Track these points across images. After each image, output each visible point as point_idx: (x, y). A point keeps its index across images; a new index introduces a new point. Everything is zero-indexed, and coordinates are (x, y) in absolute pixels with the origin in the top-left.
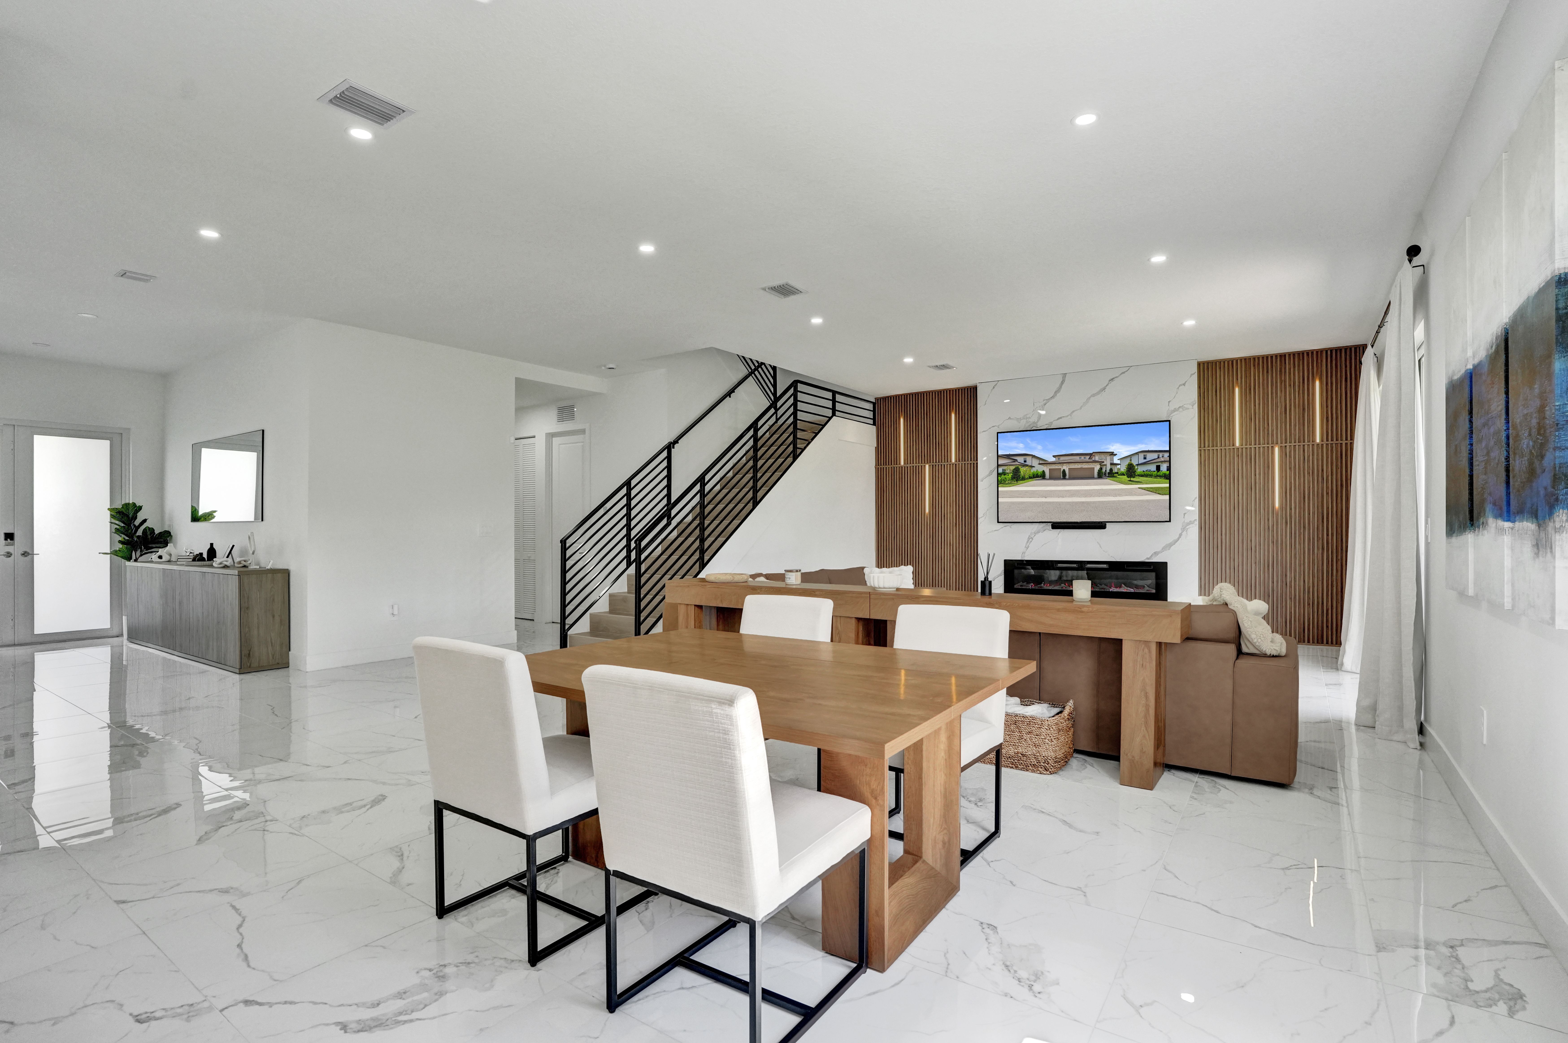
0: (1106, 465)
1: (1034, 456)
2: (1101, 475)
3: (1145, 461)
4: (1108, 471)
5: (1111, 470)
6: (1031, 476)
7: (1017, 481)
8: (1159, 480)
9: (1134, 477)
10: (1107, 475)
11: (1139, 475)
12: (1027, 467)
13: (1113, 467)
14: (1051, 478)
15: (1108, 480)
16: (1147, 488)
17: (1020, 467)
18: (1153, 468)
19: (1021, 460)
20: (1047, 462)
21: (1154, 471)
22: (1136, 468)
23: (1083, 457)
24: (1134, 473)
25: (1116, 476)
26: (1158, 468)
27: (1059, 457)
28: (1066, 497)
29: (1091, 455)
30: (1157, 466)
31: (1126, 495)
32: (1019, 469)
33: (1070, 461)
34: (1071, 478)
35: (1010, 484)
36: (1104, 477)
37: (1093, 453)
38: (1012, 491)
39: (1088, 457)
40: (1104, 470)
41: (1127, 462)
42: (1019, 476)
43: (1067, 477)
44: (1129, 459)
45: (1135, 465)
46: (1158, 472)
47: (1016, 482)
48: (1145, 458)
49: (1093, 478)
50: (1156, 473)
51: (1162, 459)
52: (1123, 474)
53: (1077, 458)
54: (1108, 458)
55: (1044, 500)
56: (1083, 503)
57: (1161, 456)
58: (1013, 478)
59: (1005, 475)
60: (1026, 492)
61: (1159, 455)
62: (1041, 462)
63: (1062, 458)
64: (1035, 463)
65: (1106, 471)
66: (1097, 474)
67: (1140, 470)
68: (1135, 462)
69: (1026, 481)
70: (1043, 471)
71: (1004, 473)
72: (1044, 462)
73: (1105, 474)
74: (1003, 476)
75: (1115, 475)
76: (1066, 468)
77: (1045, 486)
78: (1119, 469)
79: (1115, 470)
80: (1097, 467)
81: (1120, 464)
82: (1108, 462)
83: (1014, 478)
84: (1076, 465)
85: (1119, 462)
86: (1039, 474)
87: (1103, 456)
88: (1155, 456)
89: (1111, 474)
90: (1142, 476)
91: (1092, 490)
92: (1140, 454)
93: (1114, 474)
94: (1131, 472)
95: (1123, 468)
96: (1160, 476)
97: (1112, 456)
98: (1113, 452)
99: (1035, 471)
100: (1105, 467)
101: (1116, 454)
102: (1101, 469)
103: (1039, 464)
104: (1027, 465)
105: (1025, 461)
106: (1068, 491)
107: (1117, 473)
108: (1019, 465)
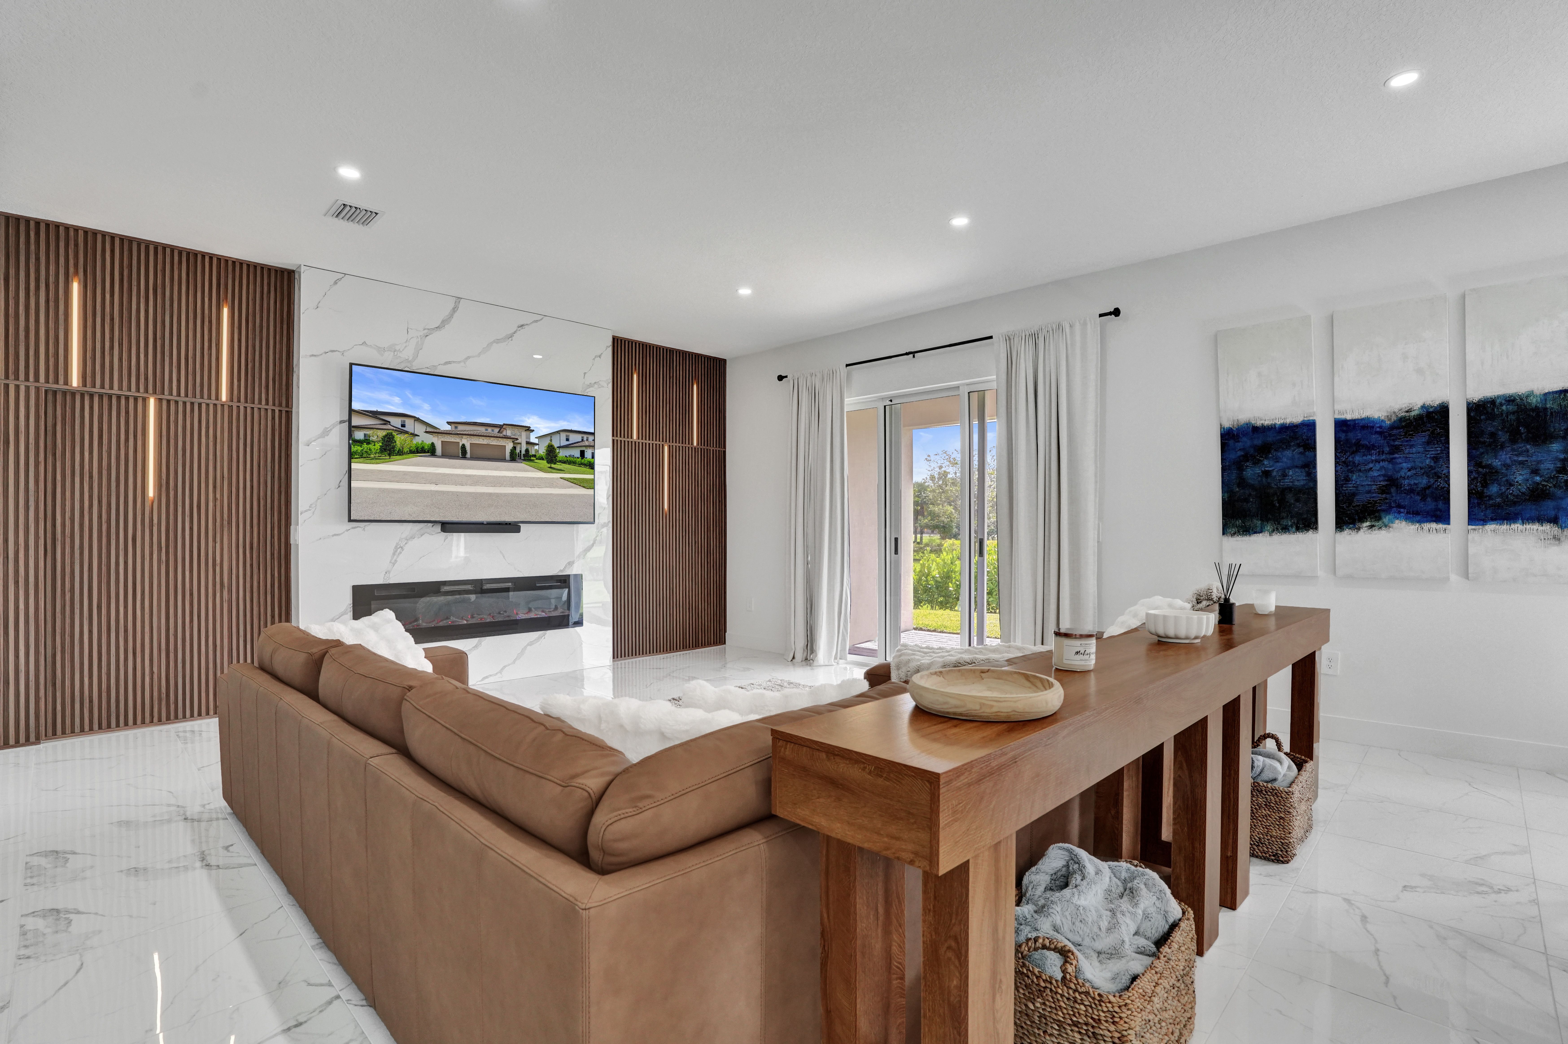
0: (520, 443)
1: (417, 419)
2: (514, 457)
3: (568, 443)
4: (523, 452)
5: (527, 451)
6: (414, 449)
7: (390, 455)
8: (583, 469)
9: (555, 464)
10: (522, 458)
11: (560, 461)
12: (406, 435)
13: (530, 447)
14: (444, 455)
15: (523, 465)
16: (571, 478)
17: (394, 434)
18: (576, 453)
19: (396, 422)
20: (438, 431)
21: (578, 458)
22: (558, 451)
23: (490, 429)
24: (555, 457)
25: (533, 460)
26: (582, 453)
27: (456, 425)
28: (466, 484)
29: (501, 427)
30: (581, 451)
31: (547, 487)
32: (394, 437)
33: (472, 433)
34: (473, 458)
35: (376, 460)
36: (519, 461)
37: (504, 424)
38: (381, 471)
39: (497, 430)
40: (518, 451)
41: (546, 443)
42: (394, 447)
43: (468, 455)
44: (549, 438)
45: (556, 447)
46: (582, 459)
47: (388, 457)
48: (567, 440)
49: (503, 460)
50: (580, 459)
51: (587, 443)
52: (541, 458)
53: (482, 430)
54: (524, 434)
55: (433, 488)
56: (490, 494)
57: (585, 439)
58: (383, 450)
59: (368, 443)
60: (405, 473)
61: (583, 437)
62: (429, 429)
63: (461, 427)
64: (419, 429)
65: (520, 451)
66: (509, 454)
67: (562, 454)
68: (556, 444)
69: (404, 456)
70: (433, 444)
71: (367, 441)
72: (434, 431)
73: (520, 455)
74: (365, 445)
75: (532, 458)
76: (466, 442)
77: (436, 467)
78: (537, 451)
79: (532, 452)
80: (509, 446)
81: (538, 444)
82: (523, 440)
83: (385, 450)
84: (481, 440)
85: (536, 441)
86: (426, 447)
87: (516, 431)
88: (578, 438)
89: (527, 457)
90: (564, 462)
91: (502, 477)
92: (561, 433)
93: (531, 456)
94: (551, 456)
95: (542, 450)
96: (585, 465)
97: (528, 432)
98: (530, 427)
99: (420, 442)
100: (519, 446)
101: (533, 431)
102: (515, 448)
103: (426, 432)
104: (407, 432)
105: (403, 426)
106: (469, 476)
107: (535, 456)
108: (393, 430)
